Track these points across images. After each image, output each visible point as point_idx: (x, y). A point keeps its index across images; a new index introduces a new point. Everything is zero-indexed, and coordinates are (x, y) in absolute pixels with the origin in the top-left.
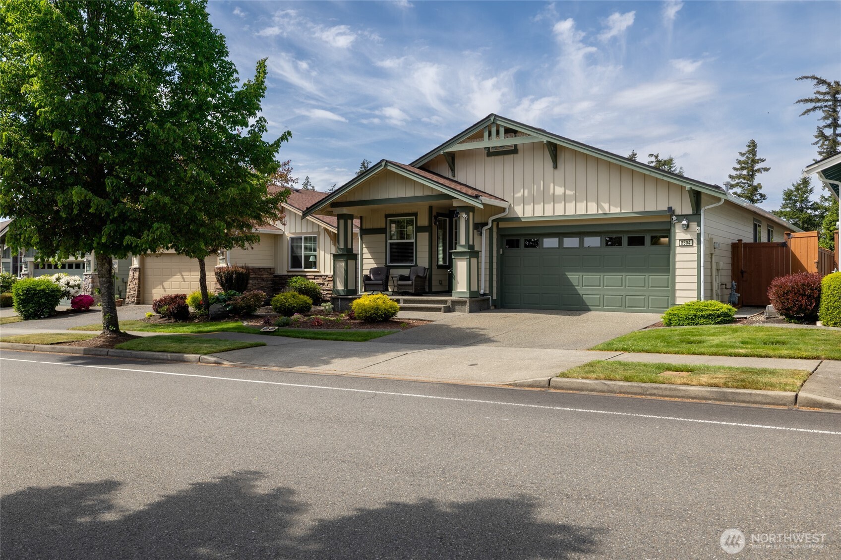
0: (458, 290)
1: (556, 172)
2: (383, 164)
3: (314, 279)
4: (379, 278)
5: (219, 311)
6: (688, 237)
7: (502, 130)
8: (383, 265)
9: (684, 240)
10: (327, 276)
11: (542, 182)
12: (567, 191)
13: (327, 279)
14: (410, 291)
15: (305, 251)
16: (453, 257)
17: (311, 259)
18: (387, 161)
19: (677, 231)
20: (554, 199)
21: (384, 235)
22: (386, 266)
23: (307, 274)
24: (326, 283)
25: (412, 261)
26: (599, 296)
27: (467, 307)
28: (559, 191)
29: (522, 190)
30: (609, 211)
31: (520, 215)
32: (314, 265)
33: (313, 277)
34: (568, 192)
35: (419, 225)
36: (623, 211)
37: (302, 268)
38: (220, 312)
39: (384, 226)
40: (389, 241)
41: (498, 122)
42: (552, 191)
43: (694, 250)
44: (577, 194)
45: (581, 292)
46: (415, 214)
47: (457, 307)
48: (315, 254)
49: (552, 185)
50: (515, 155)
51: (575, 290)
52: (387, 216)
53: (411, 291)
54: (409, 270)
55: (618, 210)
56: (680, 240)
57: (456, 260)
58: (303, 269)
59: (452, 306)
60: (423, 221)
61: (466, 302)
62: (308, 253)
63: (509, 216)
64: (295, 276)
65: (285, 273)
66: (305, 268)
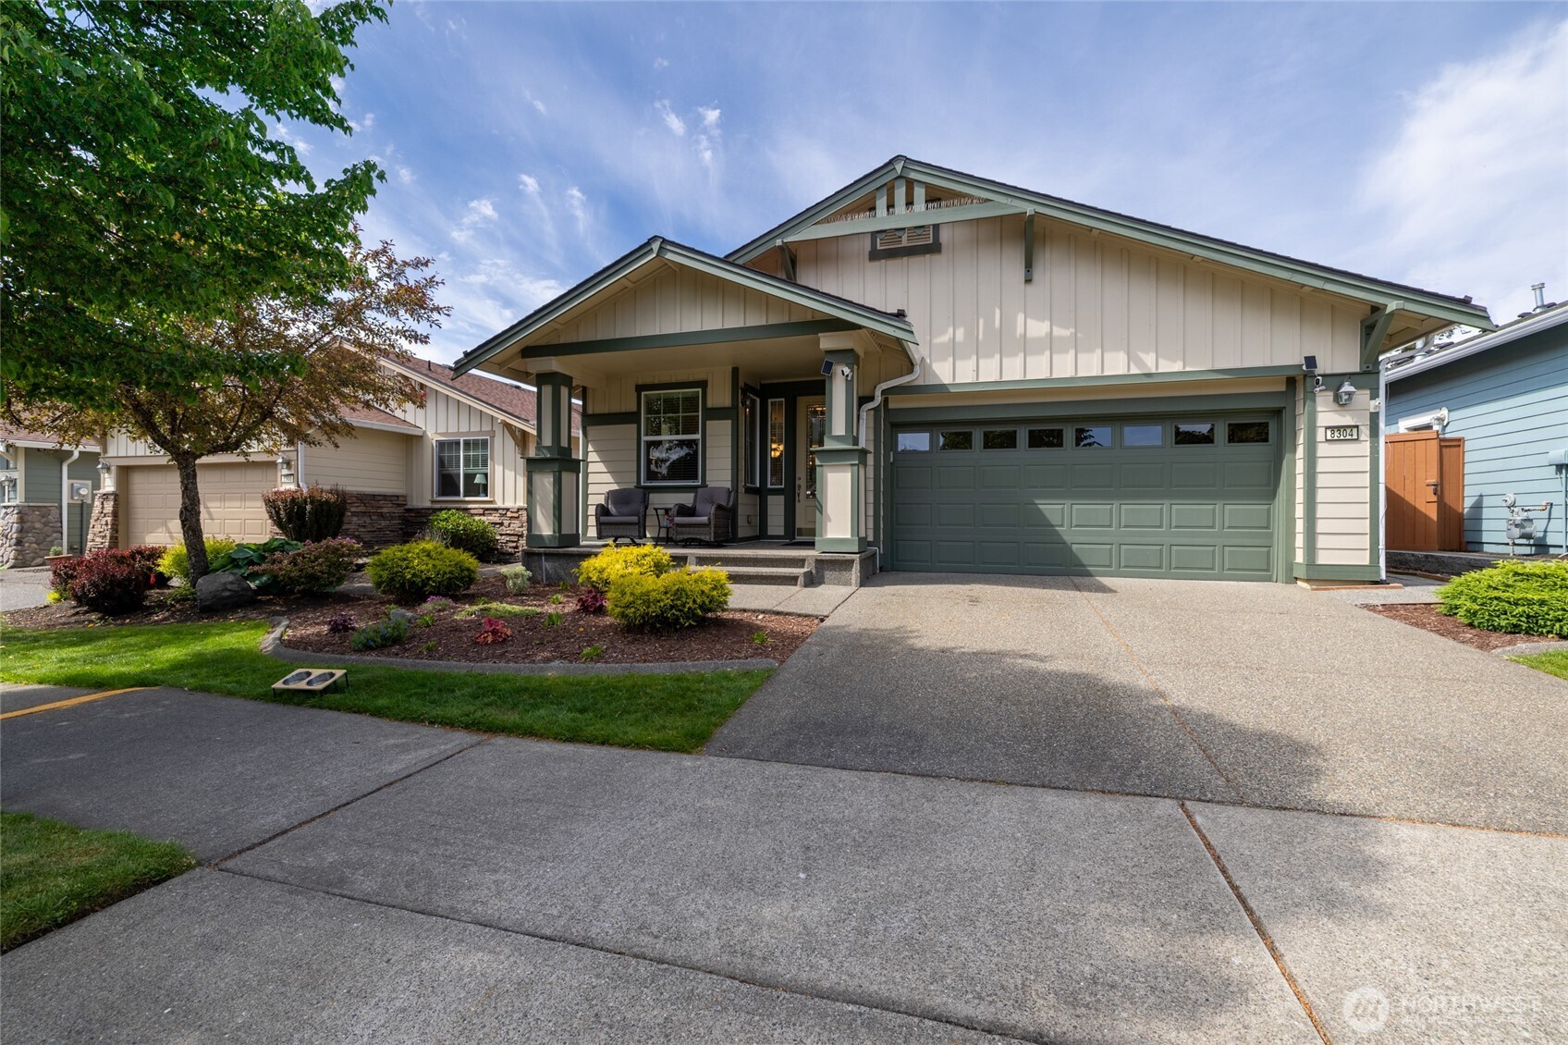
0: (830, 536)
1: (1030, 288)
2: (656, 246)
3: (483, 514)
4: (625, 510)
5: (226, 589)
6: (1347, 420)
7: (920, 193)
8: (632, 486)
9: (1339, 428)
10: (508, 510)
11: (998, 311)
12: (1054, 328)
13: (509, 514)
14: (703, 537)
15: (465, 466)
16: (817, 462)
17: (478, 480)
18: (664, 241)
19: (1319, 409)
20: (1026, 346)
21: (635, 426)
22: (638, 486)
23: (470, 506)
24: (506, 523)
25: (695, 478)
26: (1109, 547)
27: (855, 573)
28: (1038, 328)
29: (951, 330)
30: (1157, 368)
31: (946, 379)
32: (484, 489)
33: (481, 511)
34: (1058, 331)
35: (710, 404)
36: (1188, 369)
37: (459, 495)
38: (227, 594)
39: (634, 408)
40: (644, 438)
41: (913, 175)
42: (1020, 330)
43: (1365, 447)
44: (1079, 335)
45: (1067, 538)
46: (703, 384)
47: (828, 574)
48: (484, 471)
49: (1021, 317)
50: (936, 257)
51: (1057, 534)
52: (640, 388)
53: (707, 538)
54: (693, 495)
55: (1177, 367)
56: (1327, 428)
57: (825, 469)
58: (461, 498)
59: (817, 572)
60: (720, 396)
61: (853, 561)
62: (472, 470)
63: (920, 382)
64: (441, 509)
65: (428, 504)
66: (465, 496)
